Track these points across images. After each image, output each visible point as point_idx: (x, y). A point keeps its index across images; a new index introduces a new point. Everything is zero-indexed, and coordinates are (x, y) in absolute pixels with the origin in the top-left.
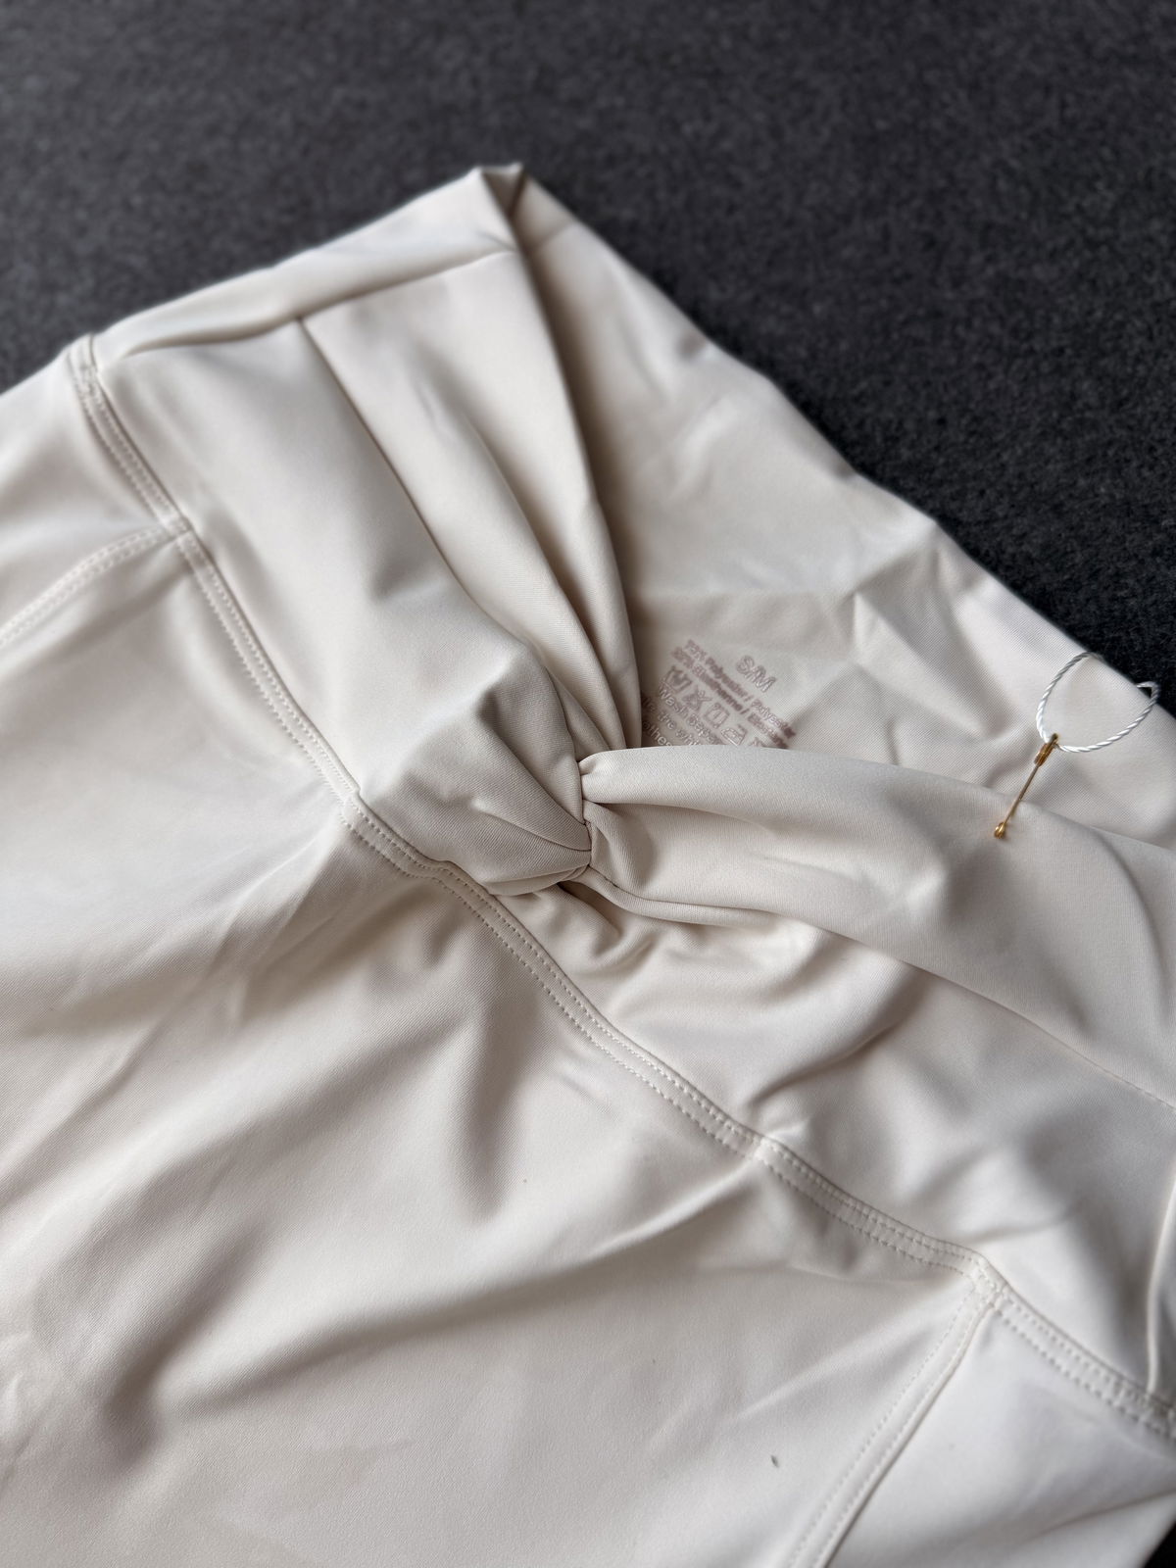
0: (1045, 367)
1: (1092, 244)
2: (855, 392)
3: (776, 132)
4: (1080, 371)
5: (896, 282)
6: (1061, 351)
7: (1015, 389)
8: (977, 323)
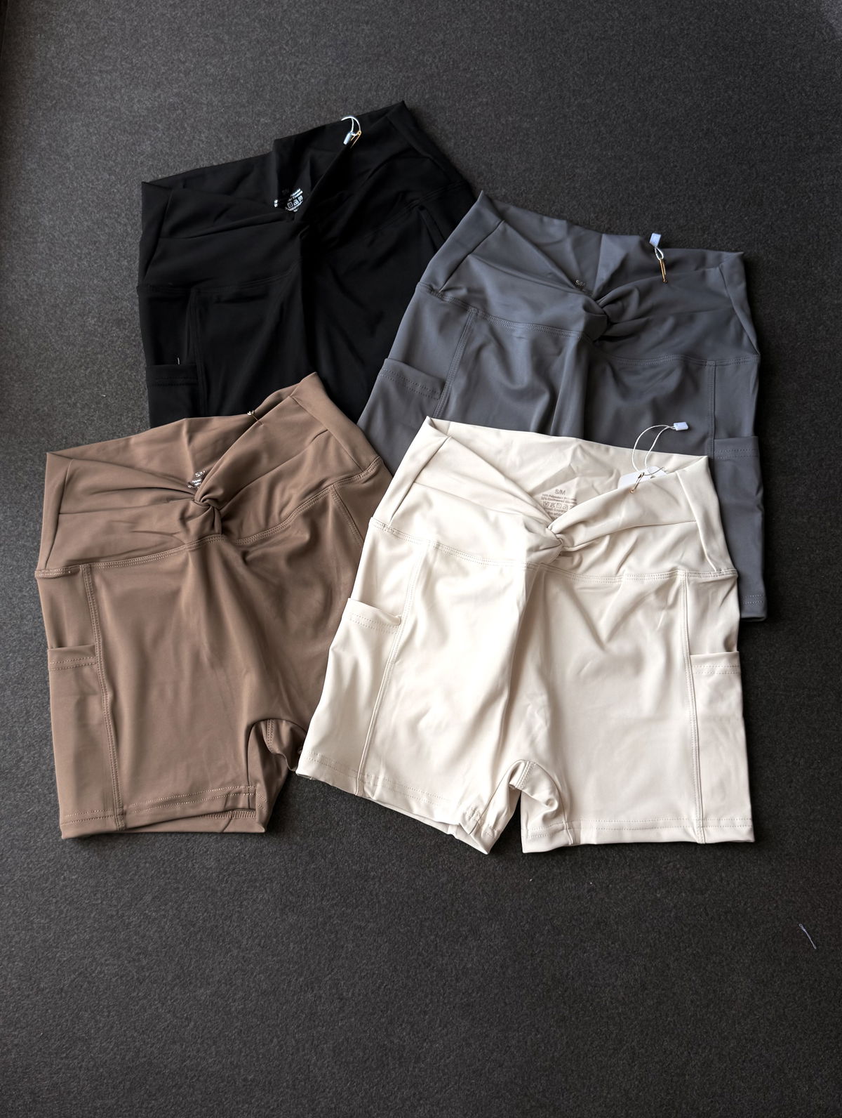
0: (592, 125)
1: (600, 91)
2: (548, 139)
3: (518, 72)
4: (600, 125)
5: (554, 109)
6: (595, 121)
7: (586, 132)
8: (575, 116)
